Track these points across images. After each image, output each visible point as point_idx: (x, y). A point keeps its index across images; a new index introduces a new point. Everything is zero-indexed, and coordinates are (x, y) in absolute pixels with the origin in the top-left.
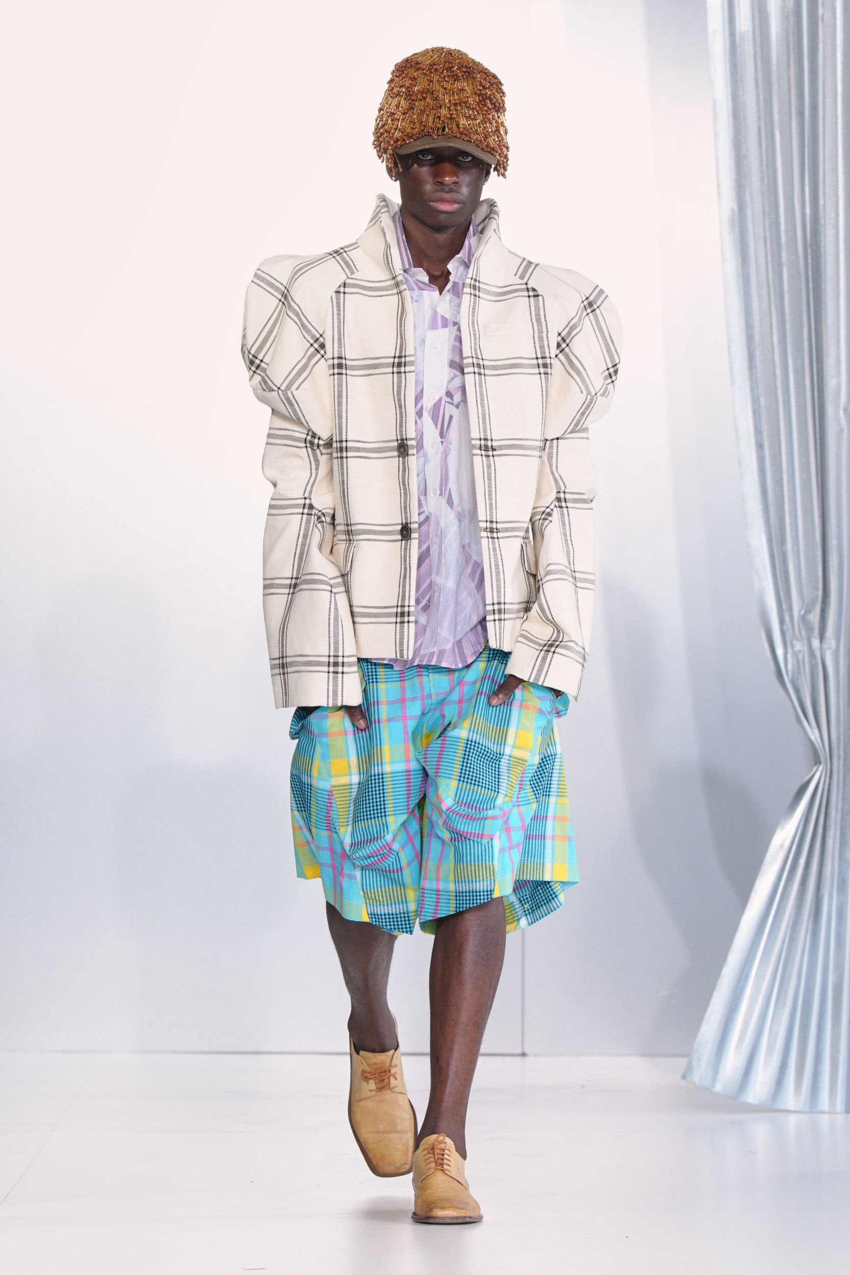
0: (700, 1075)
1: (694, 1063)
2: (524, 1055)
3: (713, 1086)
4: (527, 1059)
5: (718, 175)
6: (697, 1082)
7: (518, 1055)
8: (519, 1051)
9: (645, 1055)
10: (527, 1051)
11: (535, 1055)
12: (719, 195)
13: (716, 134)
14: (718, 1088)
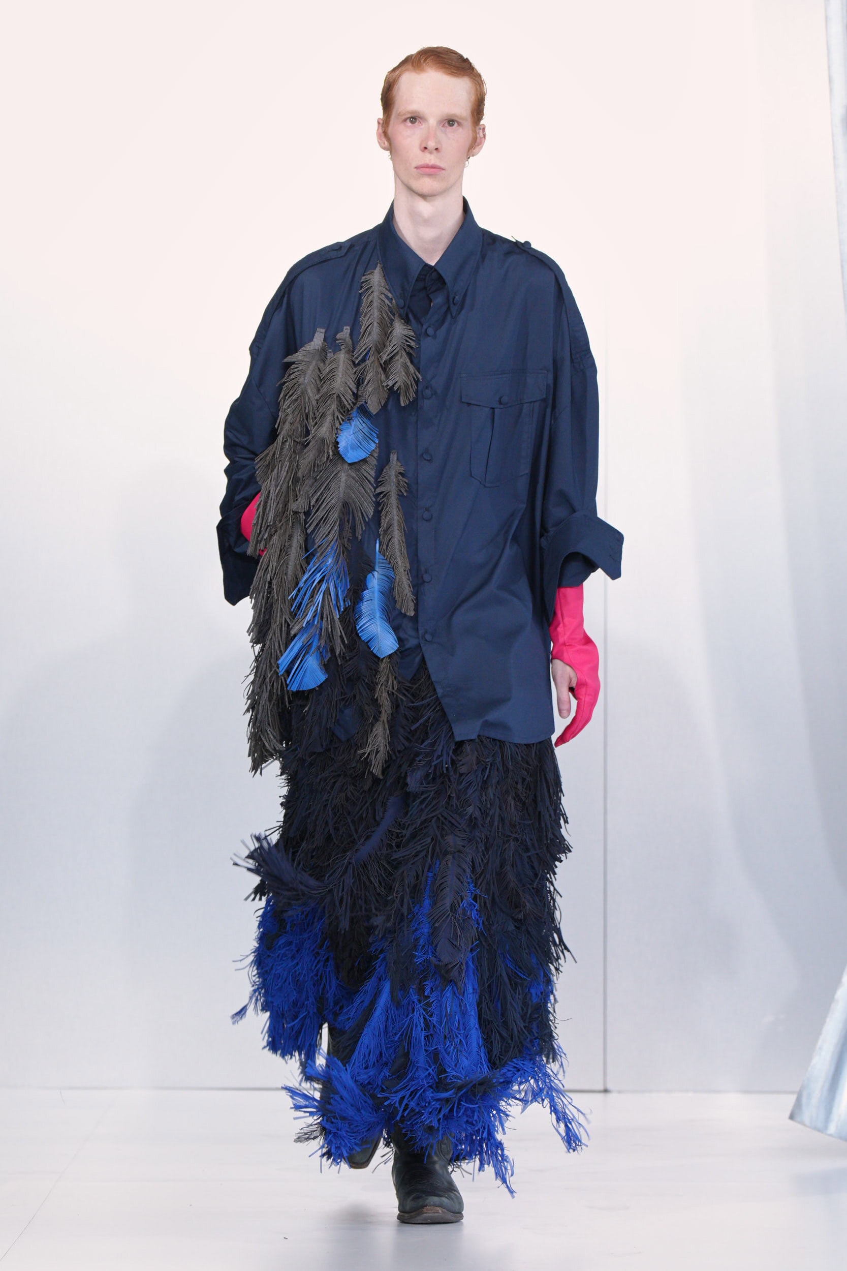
0: (810, 1112)
1: (804, 1100)
2: (606, 1091)
3: (826, 1127)
4: (609, 1095)
5: (829, 67)
6: (807, 1122)
7: (599, 1092)
8: (601, 1088)
9: (747, 1092)
10: (609, 1087)
11: (620, 1092)
12: (831, 90)
13: (826, 18)
14: (832, 1129)
